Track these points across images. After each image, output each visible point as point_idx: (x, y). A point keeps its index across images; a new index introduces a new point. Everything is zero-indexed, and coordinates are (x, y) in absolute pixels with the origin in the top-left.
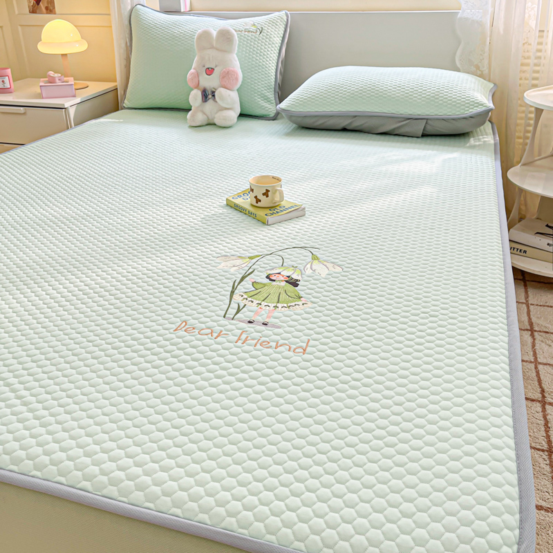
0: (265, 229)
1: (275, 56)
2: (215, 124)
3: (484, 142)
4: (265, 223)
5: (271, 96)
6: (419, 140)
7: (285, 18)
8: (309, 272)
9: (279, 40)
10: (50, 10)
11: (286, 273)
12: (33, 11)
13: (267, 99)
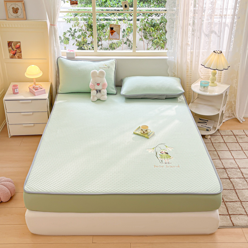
0: (149, 140)
1: (113, 74)
2: (99, 100)
3: (182, 99)
4: (148, 138)
5: (114, 87)
6: (164, 100)
7: (115, 62)
8: (168, 150)
9: (114, 69)
10: (20, 57)
11: (164, 151)
12: (12, 57)
13: (113, 89)
